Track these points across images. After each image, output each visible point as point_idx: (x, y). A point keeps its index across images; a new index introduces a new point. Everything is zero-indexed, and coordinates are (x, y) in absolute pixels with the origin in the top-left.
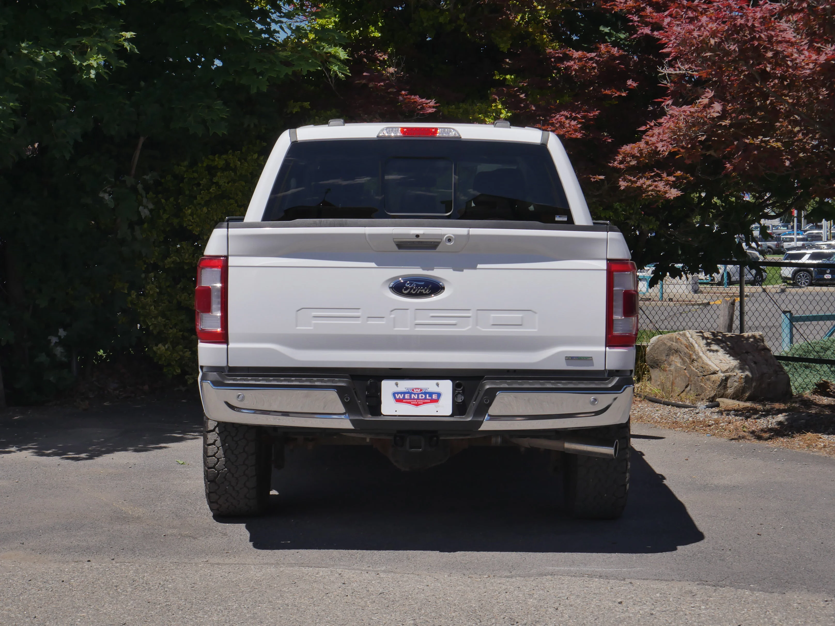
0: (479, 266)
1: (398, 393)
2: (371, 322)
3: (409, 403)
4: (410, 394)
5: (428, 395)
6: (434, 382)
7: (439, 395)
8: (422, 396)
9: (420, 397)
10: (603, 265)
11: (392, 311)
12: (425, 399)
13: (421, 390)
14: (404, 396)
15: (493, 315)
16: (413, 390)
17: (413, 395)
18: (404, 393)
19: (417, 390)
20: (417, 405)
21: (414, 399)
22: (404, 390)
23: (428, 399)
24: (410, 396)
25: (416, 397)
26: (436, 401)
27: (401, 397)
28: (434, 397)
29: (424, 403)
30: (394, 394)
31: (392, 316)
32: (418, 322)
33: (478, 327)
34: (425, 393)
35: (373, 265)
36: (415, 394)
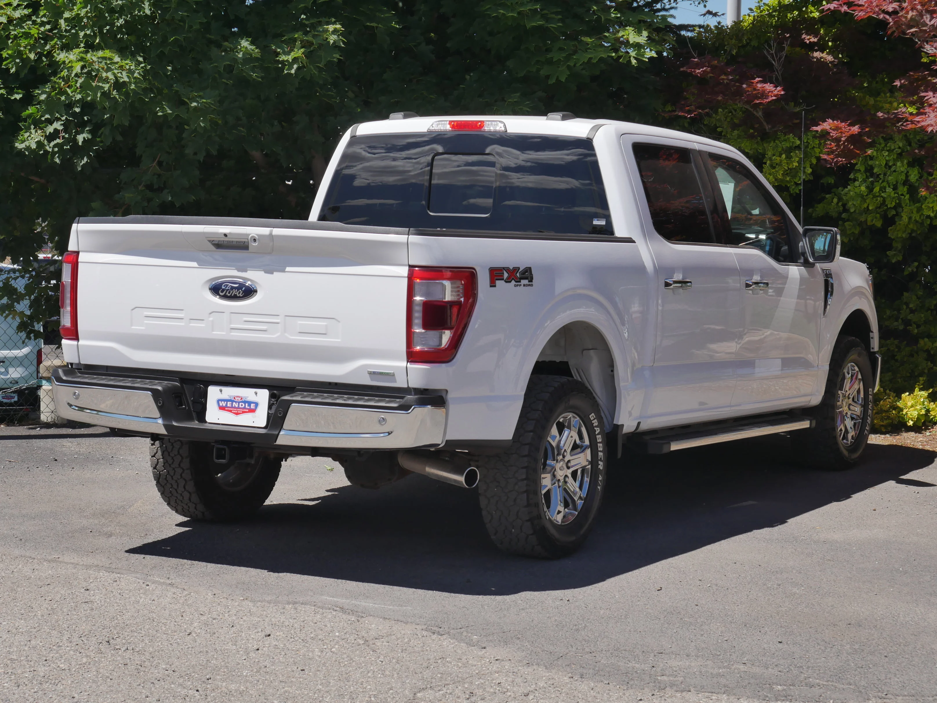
0: (288, 269)
1: (222, 400)
2: (193, 324)
3: (230, 411)
4: (232, 401)
5: (247, 404)
6: (253, 390)
7: (257, 404)
8: (242, 405)
9: (240, 406)
10: (404, 271)
11: (210, 313)
12: (245, 408)
13: (241, 399)
14: (227, 404)
15: (300, 322)
16: (235, 398)
17: (234, 403)
18: (227, 401)
19: (238, 398)
20: (237, 414)
21: (235, 408)
22: (227, 397)
23: (247, 409)
24: (232, 404)
25: (237, 406)
26: (253, 411)
27: (224, 405)
28: (253, 406)
29: (244, 412)
30: (219, 401)
31: (211, 319)
32: (233, 326)
33: (286, 335)
34: (245, 402)
35: (195, 264)
36: (236, 402)
